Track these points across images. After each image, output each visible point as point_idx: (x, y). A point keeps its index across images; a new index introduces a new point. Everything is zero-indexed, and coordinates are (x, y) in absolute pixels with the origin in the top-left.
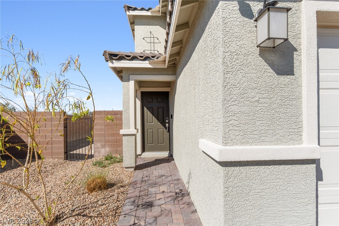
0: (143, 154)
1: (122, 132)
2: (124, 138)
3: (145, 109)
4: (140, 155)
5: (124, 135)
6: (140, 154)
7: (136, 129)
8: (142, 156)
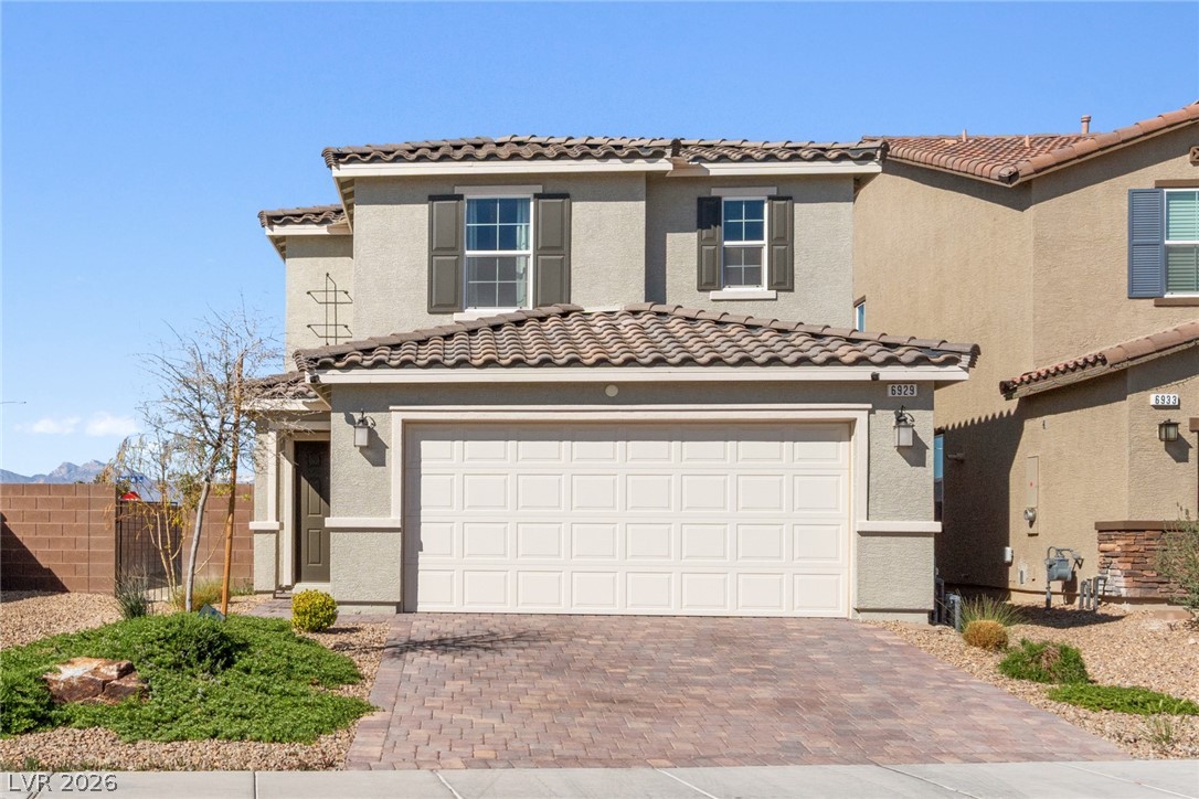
0: (297, 585)
1: (253, 525)
2: (256, 537)
3: (304, 482)
4: (289, 588)
5: (257, 532)
6: (290, 584)
7: (278, 520)
8: (294, 591)
